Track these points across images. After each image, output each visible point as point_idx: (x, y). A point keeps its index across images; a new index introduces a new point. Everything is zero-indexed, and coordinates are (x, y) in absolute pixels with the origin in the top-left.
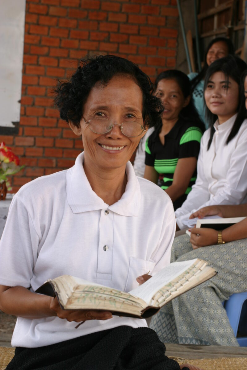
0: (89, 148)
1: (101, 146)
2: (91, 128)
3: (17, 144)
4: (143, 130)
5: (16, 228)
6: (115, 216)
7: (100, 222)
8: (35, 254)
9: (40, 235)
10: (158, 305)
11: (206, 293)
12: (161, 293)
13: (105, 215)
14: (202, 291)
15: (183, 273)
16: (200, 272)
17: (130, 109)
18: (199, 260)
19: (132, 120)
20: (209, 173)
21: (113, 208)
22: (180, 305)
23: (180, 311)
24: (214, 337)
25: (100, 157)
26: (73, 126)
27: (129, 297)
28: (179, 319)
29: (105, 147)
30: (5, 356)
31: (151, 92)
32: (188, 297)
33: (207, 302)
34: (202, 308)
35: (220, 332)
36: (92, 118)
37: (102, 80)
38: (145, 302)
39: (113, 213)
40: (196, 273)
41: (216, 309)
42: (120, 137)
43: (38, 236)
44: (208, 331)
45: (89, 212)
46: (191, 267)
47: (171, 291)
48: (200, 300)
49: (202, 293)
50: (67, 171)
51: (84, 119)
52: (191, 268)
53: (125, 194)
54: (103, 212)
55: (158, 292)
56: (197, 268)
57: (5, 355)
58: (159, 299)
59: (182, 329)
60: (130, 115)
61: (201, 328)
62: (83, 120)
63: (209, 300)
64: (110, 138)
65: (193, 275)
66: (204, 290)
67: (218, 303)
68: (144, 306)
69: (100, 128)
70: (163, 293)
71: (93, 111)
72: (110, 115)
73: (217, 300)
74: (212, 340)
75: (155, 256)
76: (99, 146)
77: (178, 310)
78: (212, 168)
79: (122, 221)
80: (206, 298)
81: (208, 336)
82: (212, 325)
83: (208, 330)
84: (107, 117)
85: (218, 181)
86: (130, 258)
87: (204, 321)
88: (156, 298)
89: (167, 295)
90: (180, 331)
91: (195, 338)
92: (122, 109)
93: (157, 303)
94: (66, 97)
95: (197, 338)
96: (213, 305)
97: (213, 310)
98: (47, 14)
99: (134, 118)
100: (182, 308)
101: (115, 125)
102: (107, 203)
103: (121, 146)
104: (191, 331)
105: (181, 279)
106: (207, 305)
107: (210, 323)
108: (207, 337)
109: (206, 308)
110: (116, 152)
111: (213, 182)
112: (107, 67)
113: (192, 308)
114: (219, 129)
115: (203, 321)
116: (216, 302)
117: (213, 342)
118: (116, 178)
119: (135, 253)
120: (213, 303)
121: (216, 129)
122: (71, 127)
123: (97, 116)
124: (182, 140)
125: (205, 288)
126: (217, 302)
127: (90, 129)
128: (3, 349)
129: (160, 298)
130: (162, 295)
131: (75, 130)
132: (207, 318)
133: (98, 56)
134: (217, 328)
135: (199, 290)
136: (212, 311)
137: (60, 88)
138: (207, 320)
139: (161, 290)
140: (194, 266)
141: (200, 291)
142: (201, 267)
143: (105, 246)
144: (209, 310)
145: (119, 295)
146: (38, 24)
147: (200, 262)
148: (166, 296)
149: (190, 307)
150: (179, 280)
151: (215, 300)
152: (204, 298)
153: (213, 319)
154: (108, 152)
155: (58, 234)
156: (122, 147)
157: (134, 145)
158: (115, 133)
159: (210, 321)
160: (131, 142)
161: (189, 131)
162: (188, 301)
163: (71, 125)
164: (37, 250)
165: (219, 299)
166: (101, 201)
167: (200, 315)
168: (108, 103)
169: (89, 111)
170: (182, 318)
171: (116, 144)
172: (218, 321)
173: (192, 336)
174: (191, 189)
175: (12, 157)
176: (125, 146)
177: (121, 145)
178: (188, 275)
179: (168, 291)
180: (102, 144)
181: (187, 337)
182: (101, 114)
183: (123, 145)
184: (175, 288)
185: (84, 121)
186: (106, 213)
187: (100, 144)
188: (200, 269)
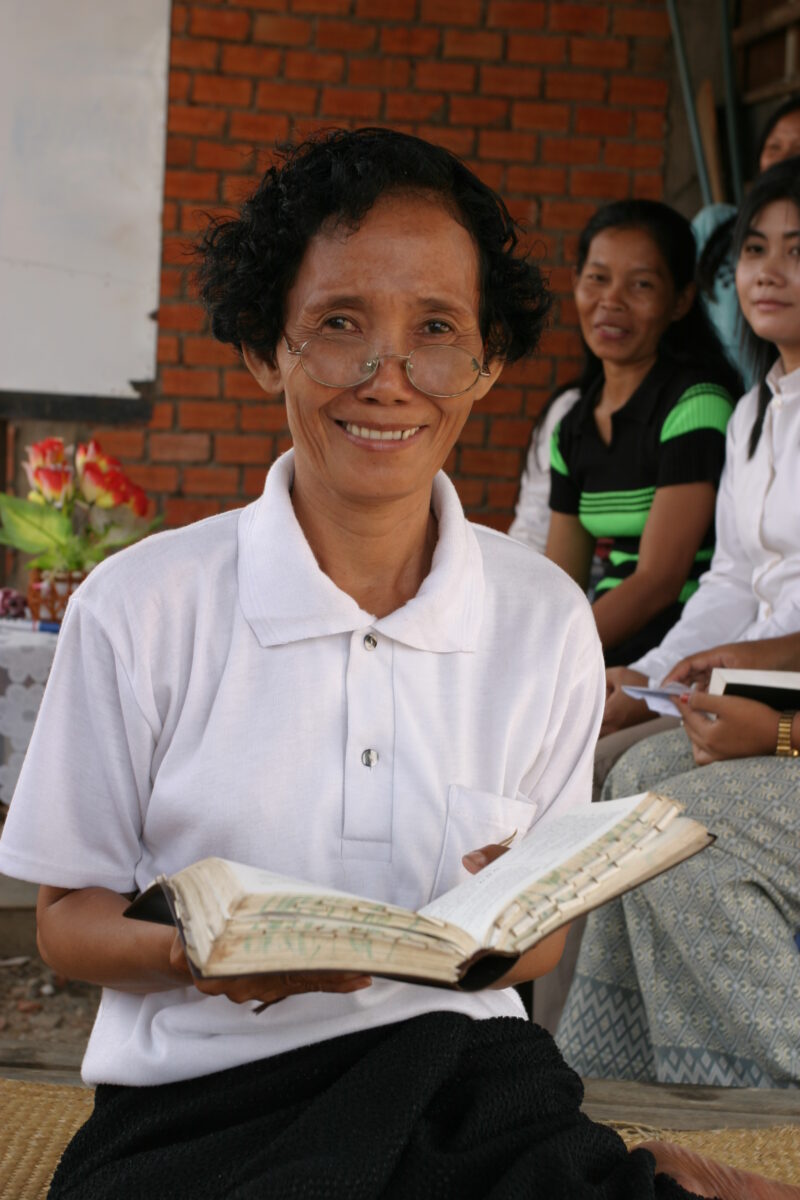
0: (306, 435)
1: (345, 428)
2: (310, 368)
3: (156, 455)
4: (480, 374)
5: (78, 698)
6: (399, 653)
7: (349, 675)
8: (143, 782)
9: (155, 720)
10: (514, 946)
11: (739, 903)
12: (525, 905)
13: (366, 652)
14: (724, 896)
15: (600, 840)
16: (657, 836)
17: (436, 306)
18: (653, 798)
19: (443, 339)
20: (754, 534)
21: (391, 626)
22: (658, 944)
23: (659, 963)
24: (769, 1044)
25: (343, 463)
26: (256, 361)
27: (416, 924)
28: (654, 989)
29: (355, 430)
30: (77, 1116)
31: (507, 246)
32: (681, 917)
33: (742, 931)
34: (727, 952)
35: (788, 1027)
36: (314, 335)
37: (342, 212)
38: (469, 937)
39: (392, 642)
40: (644, 841)
41: (775, 953)
42: (405, 396)
43: (150, 725)
44: (749, 1025)
45: (311, 640)
46: (626, 820)
47: (558, 901)
48: (720, 925)
49: (725, 904)
50: (240, 512)
51: (288, 339)
52: (626, 824)
53: (428, 581)
54: (357, 642)
55: (515, 902)
56: (646, 822)
57: (77, 1112)
58: (516, 924)
59: (668, 1021)
60: (438, 325)
61: (727, 1015)
62: (284, 342)
63: (748, 925)
64: (371, 401)
65: (633, 847)
66: (732, 894)
67: (779, 932)
68: (468, 951)
69: (340, 369)
70: (531, 907)
71: (316, 312)
72: (371, 326)
73: (778, 925)
74: (764, 1055)
75: (538, 783)
76: (338, 429)
77: (653, 958)
78: (763, 517)
79: (424, 670)
80: (739, 920)
81: (750, 1041)
82: (762, 1004)
83: (748, 1022)
84: (361, 332)
85: (783, 558)
86: (450, 787)
87: (734, 991)
88: (507, 922)
89: (545, 913)
90: (661, 1027)
91: (710, 1047)
92: (410, 306)
93: (512, 939)
94: (230, 267)
95: (717, 1048)
96: (764, 939)
97: (765, 958)
98: (248, 40)
99: (451, 333)
100: (664, 952)
101: (386, 356)
102: (370, 611)
103: (410, 427)
104: (695, 1027)
105: (592, 860)
106: (744, 940)
107: (756, 1000)
108: (748, 1046)
109: (741, 951)
110: (392, 446)
111: (767, 565)
112: (358, 166)
113: (693, 951)
114: (783, 388)
115: (731, 994)
116: (772, 931)
117: (767, 1061)
118: (399, 529)
119: (465, 774)
120: (764, 936)
121: (773, 389)
122: (248, 364)
123: (327, 330)
124: (668, 428)
125: (733, 885)
126: (776, 932)
127: (308, 374)
128: (73, 1093)
129: (520, 921)
130: (529, 914)
131: (263, 377)
132: (743, 982)
133: (332, 132)
134: (780, 1015)
135: (712, 895)
136: (759, 960)
137: (212, 240)
138: (745, 990)
139: (523, 897)
140: (636, 818)
141: (718, 895)
142: (659, 821)
143: (368, 752)
144: (750, 954)
145: (382, 917)
146: (219, 72)
147: (658, 804)
148: (542, 917)
149: (688, 949)
150: (586, 863)
151: (769, 925)
152: (730, 918)
153: (766, 985)
154: (367, 447)
155: (212, 716)
156: (413, 431)
157: (451, 425)
158: (387, 385)
159: (754, 992)
160: (441, 412)
161: (691, 397)
162: (680, 928)
163: (249, 358)
164: (146, 770)
165: (782, 922)
166: (349, 603)
167: (721, 972)
168: (362, 287)
169: (303, 312)
170: (667, 986)
171: (390, 421)
172: (783, 992)
173: (697, 1042)
174: (697, 586)
175: (123, 488)
176: (422, 428)
177: (407, 422)
178: (617, 845)
179: (547, 898)
180: (346, 423)
181: (683, 1045)
182: (341, 321)
183: (413, 422)
184: (570, 888)
185: (287, 346)
186: (367, 644)
187: (340, 423)
188: (655, 827)
